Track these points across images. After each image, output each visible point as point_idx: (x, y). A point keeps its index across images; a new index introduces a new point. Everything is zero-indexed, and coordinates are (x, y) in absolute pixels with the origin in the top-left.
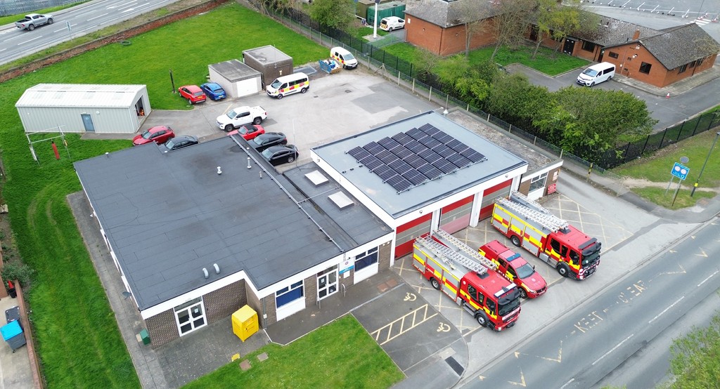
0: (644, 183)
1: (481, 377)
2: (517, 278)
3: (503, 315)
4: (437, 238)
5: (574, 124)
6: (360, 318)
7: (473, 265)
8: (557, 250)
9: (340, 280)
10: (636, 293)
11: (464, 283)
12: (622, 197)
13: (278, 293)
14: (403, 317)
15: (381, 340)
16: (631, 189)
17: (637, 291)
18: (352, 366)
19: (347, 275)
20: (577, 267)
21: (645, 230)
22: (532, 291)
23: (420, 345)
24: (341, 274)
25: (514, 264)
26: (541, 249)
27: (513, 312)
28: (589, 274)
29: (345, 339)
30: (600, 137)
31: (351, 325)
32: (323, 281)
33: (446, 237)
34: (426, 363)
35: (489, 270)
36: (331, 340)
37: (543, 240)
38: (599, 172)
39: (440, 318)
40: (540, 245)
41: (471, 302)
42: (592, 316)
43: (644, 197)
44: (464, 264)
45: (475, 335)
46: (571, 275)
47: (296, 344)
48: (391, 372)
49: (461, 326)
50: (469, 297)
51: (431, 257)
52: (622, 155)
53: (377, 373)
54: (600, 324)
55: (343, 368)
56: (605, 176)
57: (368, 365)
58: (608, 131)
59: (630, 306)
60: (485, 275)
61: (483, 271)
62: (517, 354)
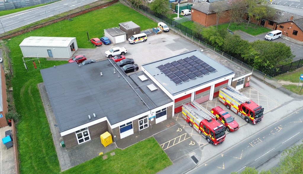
0: (288, 83)
1: (206, 165)
2: (226, 122)
3: (217, 138)
4: (192, 104)
5: (258, 57)
6: (157, 139)
7: (206, 116)
8: (245, 111)
9: (149, 122)
10: (278, 130)
11: (202, 124)
12: (278, 89)
13: (121, 126)
14: (175, 138)
15: (164, 148)
16: (283, 86)
17: (279, 129)
18: (150, 159)
19: (152, 120)
20: (252, 118)
21: (286, 103)
22: (232, 128)
23: (181, 150)
24: (150, 119)
25: (225, 117)
26: (238, 111)
27: (222, 137)
28: (258, 122)
29: (149, 147)
30: (269, 62)
31: (153, 141)
32: (141, 122)
33: (196, 104)
34: (182, 158)
35: (212, 118)
36: (143, 147)
37: (239, 106)
38: (269, 78)
39: (191, 139)
40: (238, 109)
41: (204, 133)
42: (258, 140)
43: (288, 89)
44: (202, 116)
45: (206, 146)
46: (250, 122)
47: (128, 149)
48: (167, 162)
49: (200, 143)
50: (203, 130)
51: (189, 112)
52: (279, 70)
53: (161, 162)
54: (261, 143)
55: (146, 159)
56: (272, 80)
57: (157, 158)
58: (273, 60)
59: (275, 136)
60: (211, 120)
61: (210, 119)
62: (222, 155)
